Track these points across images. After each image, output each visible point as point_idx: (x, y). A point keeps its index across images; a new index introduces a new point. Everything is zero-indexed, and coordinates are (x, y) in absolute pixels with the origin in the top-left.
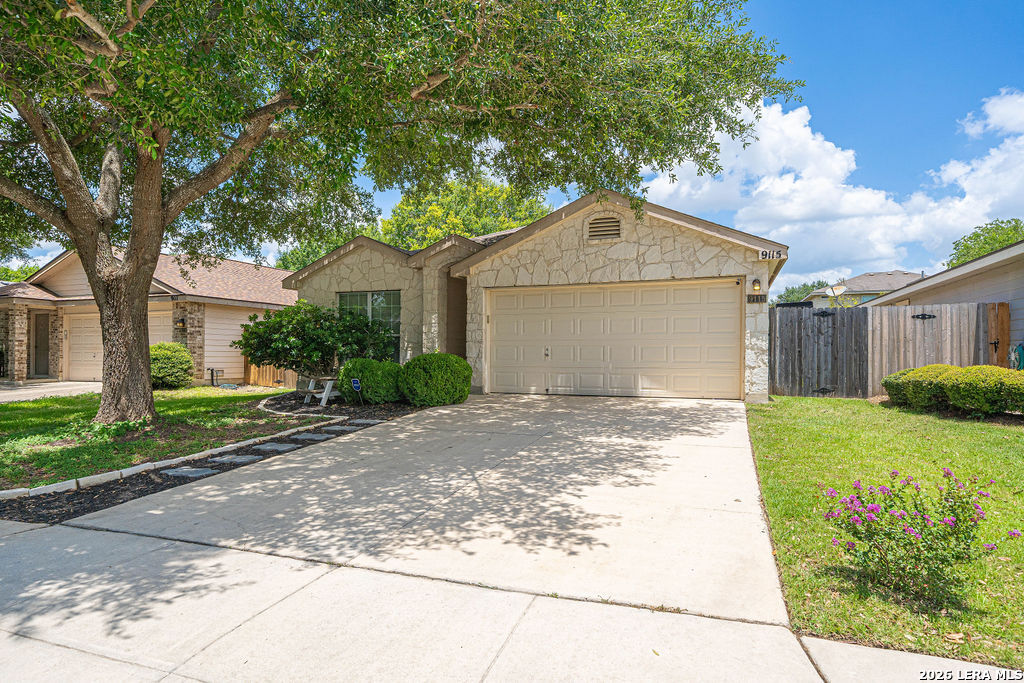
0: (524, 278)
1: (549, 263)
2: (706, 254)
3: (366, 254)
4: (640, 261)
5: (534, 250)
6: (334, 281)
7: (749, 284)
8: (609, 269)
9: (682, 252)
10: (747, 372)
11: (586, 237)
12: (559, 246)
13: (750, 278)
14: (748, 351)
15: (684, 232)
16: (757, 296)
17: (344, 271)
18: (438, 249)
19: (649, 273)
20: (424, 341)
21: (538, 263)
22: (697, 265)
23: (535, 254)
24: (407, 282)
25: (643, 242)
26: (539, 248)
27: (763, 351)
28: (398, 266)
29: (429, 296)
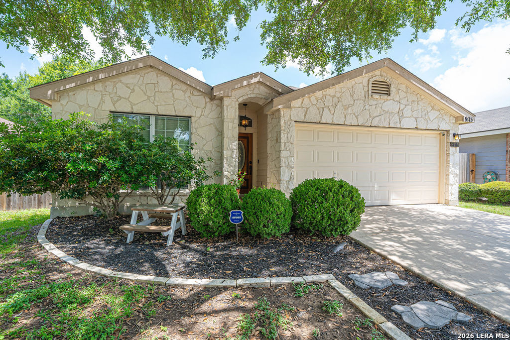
0: (327, 117)
1: (346, 108)
2: (433, 115)
3: (151, 76)
4: (400, 114)
5: (334, 96)
6: (107, 99)
7: (451, 136)
8: (383, 117)
9: (422, 112)
10: (450, 187)
11: (370, 92)
12: (352, 96)
13: (452, 132)
14: (451, 175)
15: (422, 99)
16: (455, 143)
17: (122, 90)
18: (245, 83)
19: (406, 123)
20: (225, 165)
21: (338, 107)
22: (429, 122)
23: (335, 99)
24: (199, 110)
25: (402, 102)
26: (338, 95)
27: (457, 175)
28: (188, 94)
29: (230, 125)
